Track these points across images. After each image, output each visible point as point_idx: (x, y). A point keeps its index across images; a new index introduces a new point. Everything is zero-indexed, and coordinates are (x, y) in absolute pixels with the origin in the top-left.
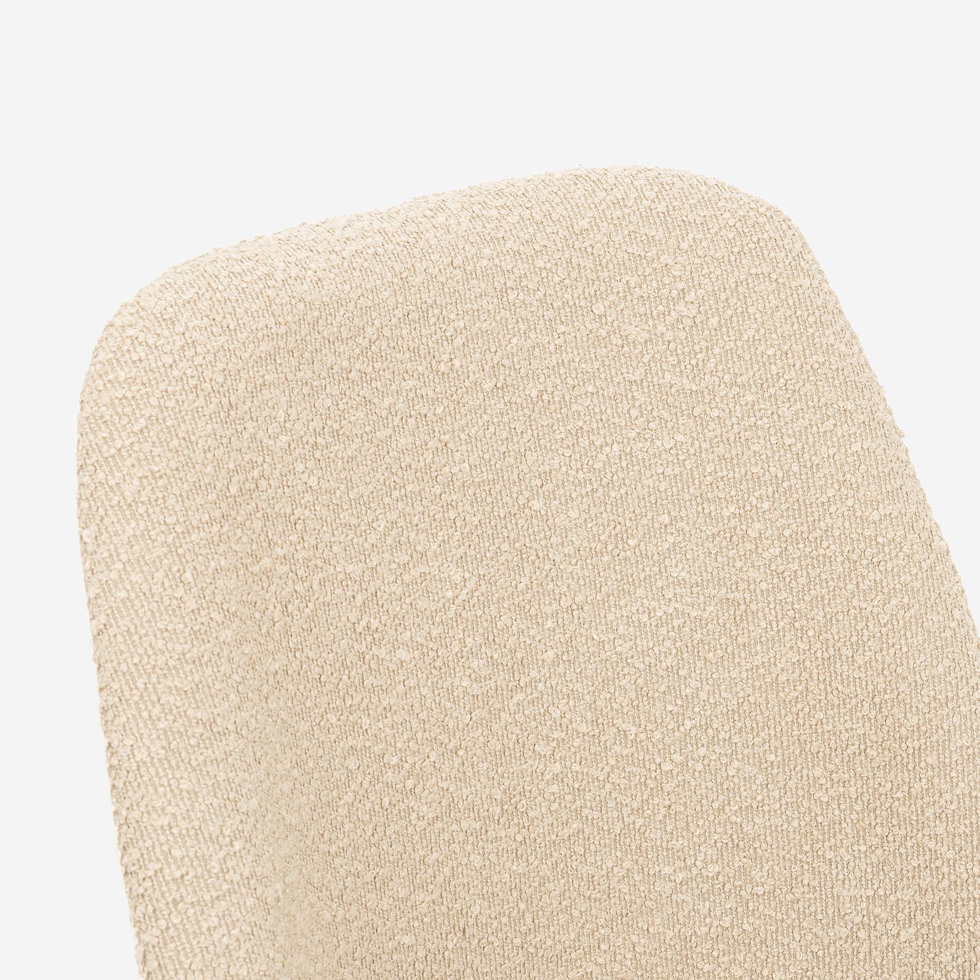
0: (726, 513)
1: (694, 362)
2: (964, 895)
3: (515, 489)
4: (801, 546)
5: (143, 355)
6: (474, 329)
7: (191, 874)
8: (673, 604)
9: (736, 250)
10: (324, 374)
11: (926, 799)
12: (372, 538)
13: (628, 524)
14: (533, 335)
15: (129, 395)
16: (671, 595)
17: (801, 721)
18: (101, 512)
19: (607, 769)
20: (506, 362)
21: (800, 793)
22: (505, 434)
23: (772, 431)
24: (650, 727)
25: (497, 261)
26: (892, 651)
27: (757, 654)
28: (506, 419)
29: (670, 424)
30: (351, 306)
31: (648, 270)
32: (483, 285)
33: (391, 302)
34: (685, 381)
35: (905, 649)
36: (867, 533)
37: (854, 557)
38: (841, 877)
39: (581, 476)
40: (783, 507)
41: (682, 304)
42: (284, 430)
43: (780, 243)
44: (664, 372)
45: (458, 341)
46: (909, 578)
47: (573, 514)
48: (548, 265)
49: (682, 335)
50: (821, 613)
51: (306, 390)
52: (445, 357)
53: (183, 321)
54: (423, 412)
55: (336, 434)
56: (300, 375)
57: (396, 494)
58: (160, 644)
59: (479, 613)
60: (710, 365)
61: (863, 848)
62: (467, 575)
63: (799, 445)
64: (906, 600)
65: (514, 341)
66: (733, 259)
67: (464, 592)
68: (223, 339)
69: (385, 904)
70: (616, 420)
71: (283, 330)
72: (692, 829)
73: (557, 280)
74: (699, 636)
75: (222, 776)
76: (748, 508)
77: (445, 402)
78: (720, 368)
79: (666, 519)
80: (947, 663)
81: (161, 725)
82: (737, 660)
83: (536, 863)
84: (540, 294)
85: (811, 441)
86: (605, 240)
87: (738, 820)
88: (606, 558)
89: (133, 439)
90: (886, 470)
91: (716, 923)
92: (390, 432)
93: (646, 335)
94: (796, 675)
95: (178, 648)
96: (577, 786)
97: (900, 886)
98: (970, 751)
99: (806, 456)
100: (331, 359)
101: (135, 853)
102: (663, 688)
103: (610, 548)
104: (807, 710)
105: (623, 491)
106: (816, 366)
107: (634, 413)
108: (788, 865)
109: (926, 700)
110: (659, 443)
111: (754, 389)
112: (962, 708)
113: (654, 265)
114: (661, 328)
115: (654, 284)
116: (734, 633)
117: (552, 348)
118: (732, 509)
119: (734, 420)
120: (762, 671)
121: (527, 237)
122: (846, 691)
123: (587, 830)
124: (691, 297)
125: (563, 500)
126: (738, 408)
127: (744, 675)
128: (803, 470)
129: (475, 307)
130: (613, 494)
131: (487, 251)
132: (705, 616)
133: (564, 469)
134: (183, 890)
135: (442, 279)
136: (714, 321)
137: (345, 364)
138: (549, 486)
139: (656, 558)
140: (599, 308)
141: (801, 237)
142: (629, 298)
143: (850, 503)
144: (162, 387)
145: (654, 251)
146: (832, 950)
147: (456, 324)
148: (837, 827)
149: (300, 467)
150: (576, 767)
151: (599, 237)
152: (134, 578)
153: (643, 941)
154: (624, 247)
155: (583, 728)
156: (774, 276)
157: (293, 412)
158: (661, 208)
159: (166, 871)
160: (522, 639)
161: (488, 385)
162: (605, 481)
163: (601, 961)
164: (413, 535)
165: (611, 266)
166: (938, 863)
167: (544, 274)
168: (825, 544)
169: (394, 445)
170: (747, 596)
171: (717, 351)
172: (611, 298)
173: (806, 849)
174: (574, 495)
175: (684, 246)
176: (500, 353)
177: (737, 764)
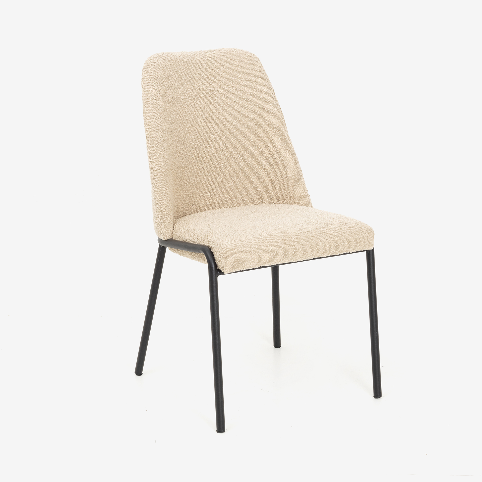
0: (244, 100)
1: (240, 76)
2: (281, 163)
3: (210, 93)
4: (256, 106)
5: (152, 61)
6: (204, 68)
7: (153, 125)
8: (235, 114)
9: (247, 60)
10: (179, 69)
11: (275, 147)
12: (185, 94)
13: (228, 101)
14: (214, 70)
15: (149, 65)
16: (235, 112)
17: (256, 134)
18: (144, 80)
19: (224, 139)
20: (209, 74)
21: (256, 146)
22: (208, 84)
23: (252, 88)
24: (231, 133)
25: (209, 59)
26: (270, 122)
27: (249, 123)
28: (209, 82)
29: (236, 86)
30: (184, 61)
31: (233, 62)
32: (206, 62)
33: (191, 62)
34: (238, 79)
35: (272, 122)
36: (266, 104)
37: (264, 108)
38: (263, 161)
39: (221, 92)
40: (253, 100)
41: (238, 67)
42: (172, 75)
43: (254, 59)
44: (235, 78)
45: (201, 69)
46: (273, 111)
47: (219, 98)
48: (217, 60)
49: (238, 72)
50: (259, 117)
51: (176, 71)
52: (199, 71)
53: (158, 58)
54: (195, 78)
55: (180, 78)
56: (175, 68)
57: (190, 89)
58: (151, 96)
59: (203, 110)
60: (242, 77)
61: (266, 156)
62: (201, 104)
63: (256, 90)
64: (272, 115)
65: (211, 70)
66: (247, 61)
67: (201, 106)
68: (164, 61)
69: (185, 147)
70: (227, 85)
71: (173, 61)
72: (238, 151)
73: (218, 62)
74: (239, 119)
75: (158, 115)
76: (248, 100)
77: (199, 78)
78: (244, 78)
79: (234, 100)
80: (279, 125)
81: (150, 106)
82: (246, 124)
83: (211, 150)
84: (215, 64)
85: (258, 89)
86: (226, 57)
87: (246, 150)
88: (225, 105)
89: (149, 71)
90: (270, 95)
91: (242, 167)
92: (189, 80)
93: (232, 72)
94: (255, 127)
95: (153, 97)
96: (219, 140)
97: (272, 162)
98: (282, 139)
99: (257, 92)
100: (180, 67)
101: (146, 123)
102: (233, 127)
103: (225, 104)
104: (257, 132)
105: (228, 95)
106: (259, 78)
107: (230, 84)
108: (254, 158)
109: (275, 131)
110: (234, 89)
111: (249, 81)
112: (281, 132)
113: (234, 61)
114: (235, 71)
115: (234, 64)
116: (245, 119)
117: (217, 72)
118: (245, 100)
119: (246, 86)
120: (250, 126)
121: (214, 56)
122: (263, 129)
123: (220, 148)
124: (240, 66)
125: (218, 96)
126: (247, 84)
127: (247, 126)
128: (257, 94)
129: (205, 65)
130: (226, 96)
131: (207, 57)
132: (241, 116)
133: (218, 91)
134: (152, 127)
135: (199, 60)
136: (243, 70)
137: (182, 69)
138: (215, 93)
139: (233, 106)
140: (225, 67)
141: (258, 59)
142: (230, 66)
143: (264, 99)
144: (154, 65)
145: (234, 59)
146: (261, 173)
147: (201, 67)
148: (262, 152)
149: (174, 81)
150: (219, 137)
151: (225, 57)
152: (148, 88)
153: (230, 168)
154: (229, 58)
155: (220, 131)
156: (253, 64)
157: (174, 73)
158: (236, 53)
159: (150, 125)
160: (210, 115)
161: (206, 76)
162: (225, 94)
163: (222, 169)
164: (192, 96)
165: (227, 61)
166: (277, 158)
167: (216, 61)
168: (260, 106)
169: (190, 82)
170: (248, 114)
171: (243, 75)
172: (227, 66)
173: (257, 156)
174: (220, 95)
175: (239, 59)
176: (208, 72)
177: (246, 141)
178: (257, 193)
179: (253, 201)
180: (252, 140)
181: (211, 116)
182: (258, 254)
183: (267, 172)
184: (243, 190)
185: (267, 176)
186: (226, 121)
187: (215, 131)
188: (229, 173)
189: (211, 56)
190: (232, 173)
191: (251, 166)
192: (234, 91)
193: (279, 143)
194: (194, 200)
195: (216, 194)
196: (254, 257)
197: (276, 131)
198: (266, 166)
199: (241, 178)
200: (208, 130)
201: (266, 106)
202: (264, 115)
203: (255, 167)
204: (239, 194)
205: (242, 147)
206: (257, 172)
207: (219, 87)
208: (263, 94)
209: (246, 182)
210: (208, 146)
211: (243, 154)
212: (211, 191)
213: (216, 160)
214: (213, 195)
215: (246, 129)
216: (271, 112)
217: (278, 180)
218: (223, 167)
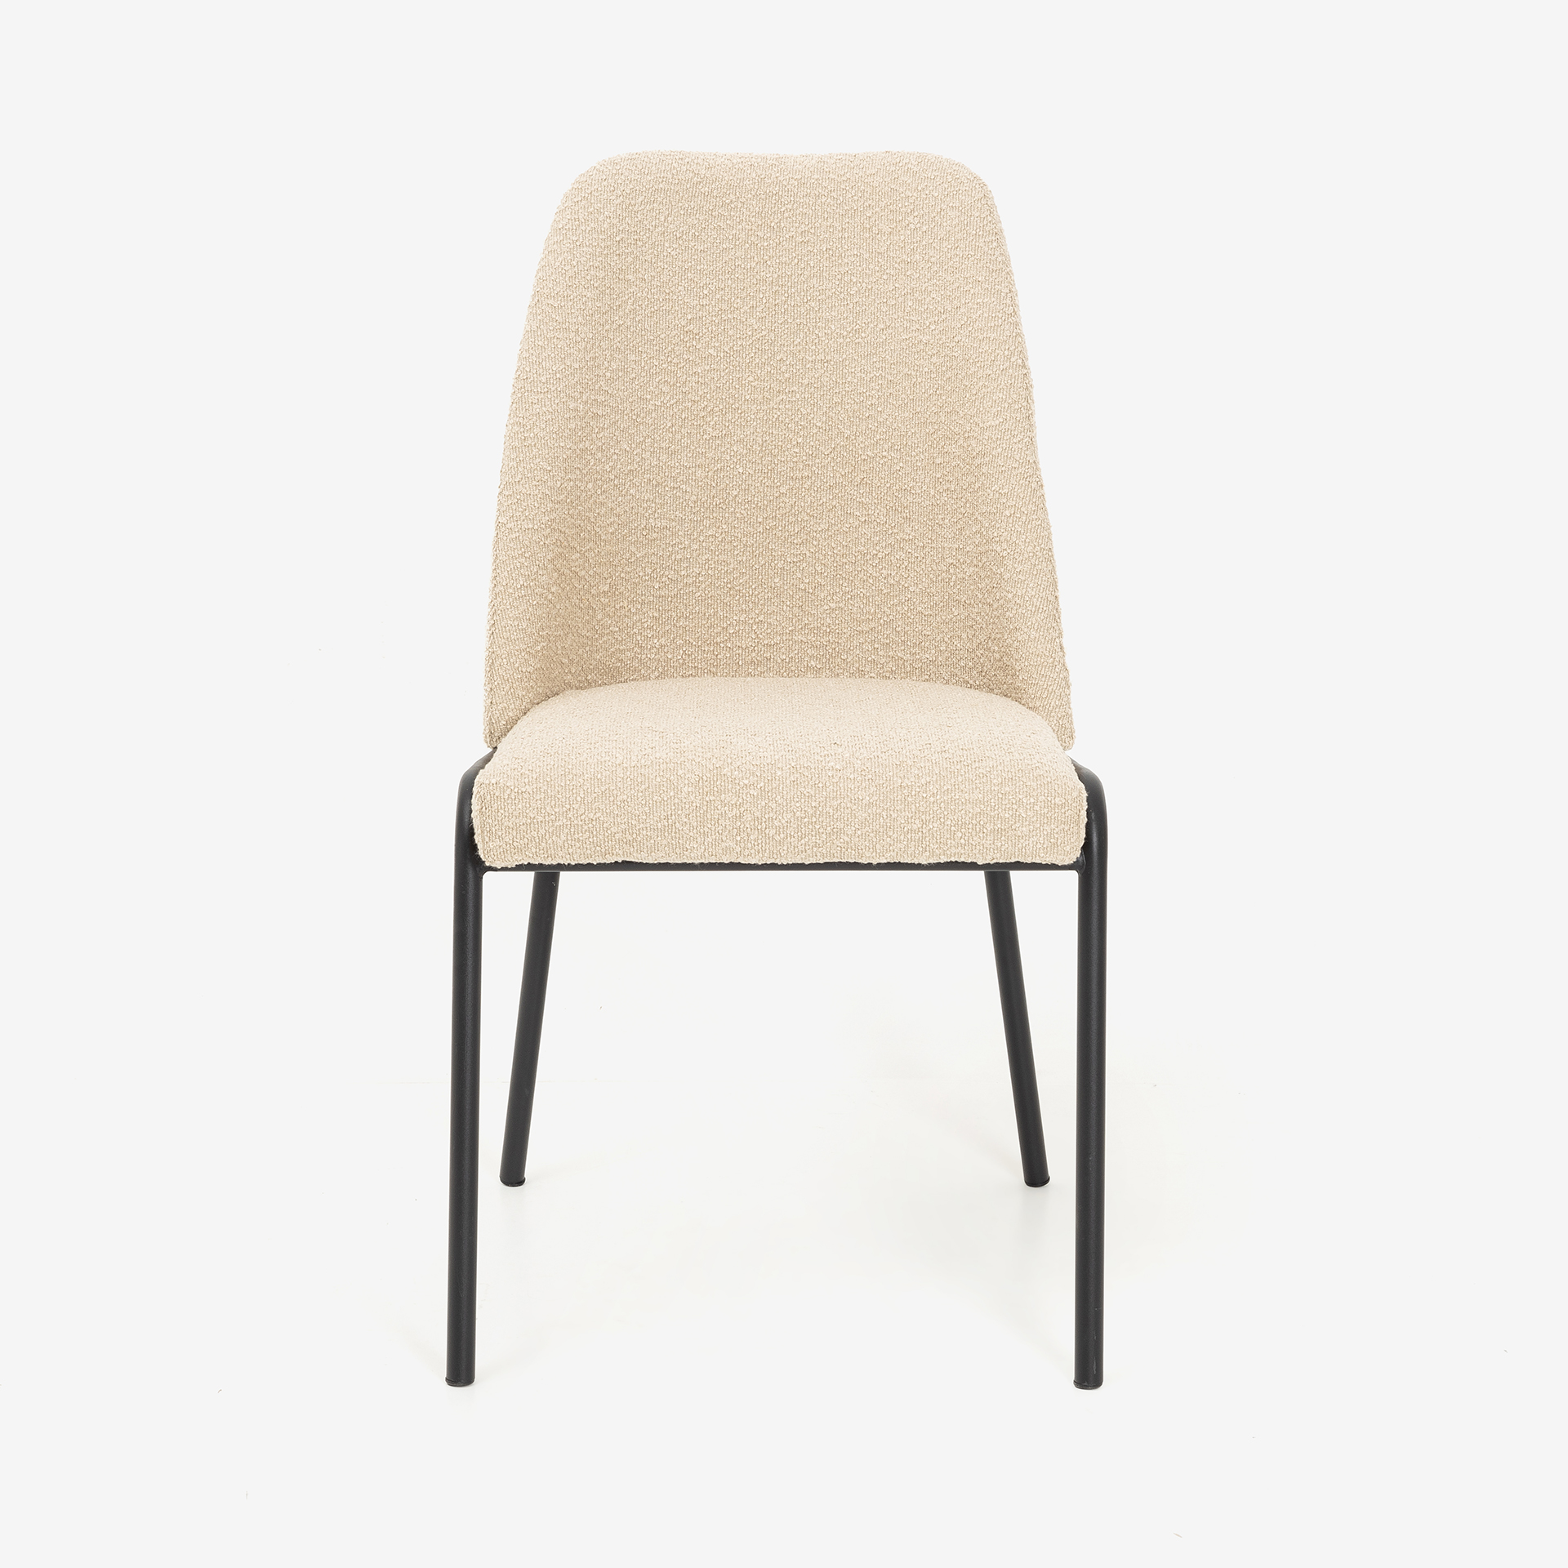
1: (911, 247)
3: (803, 294)
8: (880, 372)
13: (864, 325)
16: (879, 366)
28: (806, 259)
29: (894, 278)
44: (896, 250)
49: (909, 233)
60: (919, 250)
70: (867, 271)
72: (874, 495)
78: (924, 252)
103: (851, 335)
105: (863, 308)
107: (877, 269)
110: (886, 286)
111: (938, 266)
113: (902, 195)
114: (899, 228)
124: (917, 214)
129: (802, 200)
131: (816, 176)
156: (961, 208)
158: (917, 168)
161: (799, 239)
163: (812, 550)
171: (924, 243)
172: (877, 209)
173: (931, 517)
174: (837, 304)
175: (920, 188)
176: (810, 226)
177: (901, 465)
178: (923, 643)
179: (908, 669)
180: (919, 464)
181: (795, 371)
182: (598, 815)
183: (954, 578)
184: (880, 627)
185: (954, 591)
186: (844, 393)
187: (802, 423)
188: (835, 565)
189: (831, 175)
190: (847, 567)
191: (910, 551)
192: (888, 294)
193: (993, 479)
194: (691, 641)
195: (779, 628)
196: (582, 826)
197: (990, 441)
198: (954, 554)
199: (874, 588)
200: (776, 416)
201: (972, 352)
202: (964, 382)
203: (923, 556)
204: (862, 640)
205: (888, 485)
206: (926, 572)
207: (839, 277)
208: (972, 311)
209: (892, 603)
210: (769, 468)
211: (888, 507)
212: (761, 618)
213: (792, 519)
214: (769, 631)
215: (908, 427)
216: (985, 376)
217: (980, 605)
218: (815, 543)
